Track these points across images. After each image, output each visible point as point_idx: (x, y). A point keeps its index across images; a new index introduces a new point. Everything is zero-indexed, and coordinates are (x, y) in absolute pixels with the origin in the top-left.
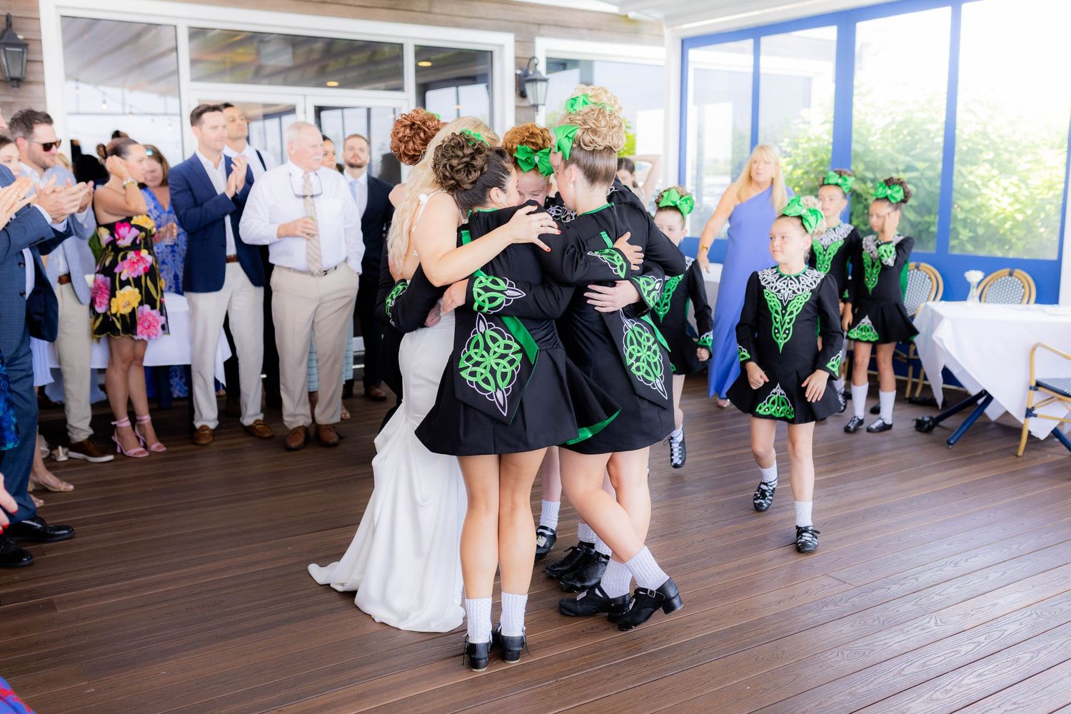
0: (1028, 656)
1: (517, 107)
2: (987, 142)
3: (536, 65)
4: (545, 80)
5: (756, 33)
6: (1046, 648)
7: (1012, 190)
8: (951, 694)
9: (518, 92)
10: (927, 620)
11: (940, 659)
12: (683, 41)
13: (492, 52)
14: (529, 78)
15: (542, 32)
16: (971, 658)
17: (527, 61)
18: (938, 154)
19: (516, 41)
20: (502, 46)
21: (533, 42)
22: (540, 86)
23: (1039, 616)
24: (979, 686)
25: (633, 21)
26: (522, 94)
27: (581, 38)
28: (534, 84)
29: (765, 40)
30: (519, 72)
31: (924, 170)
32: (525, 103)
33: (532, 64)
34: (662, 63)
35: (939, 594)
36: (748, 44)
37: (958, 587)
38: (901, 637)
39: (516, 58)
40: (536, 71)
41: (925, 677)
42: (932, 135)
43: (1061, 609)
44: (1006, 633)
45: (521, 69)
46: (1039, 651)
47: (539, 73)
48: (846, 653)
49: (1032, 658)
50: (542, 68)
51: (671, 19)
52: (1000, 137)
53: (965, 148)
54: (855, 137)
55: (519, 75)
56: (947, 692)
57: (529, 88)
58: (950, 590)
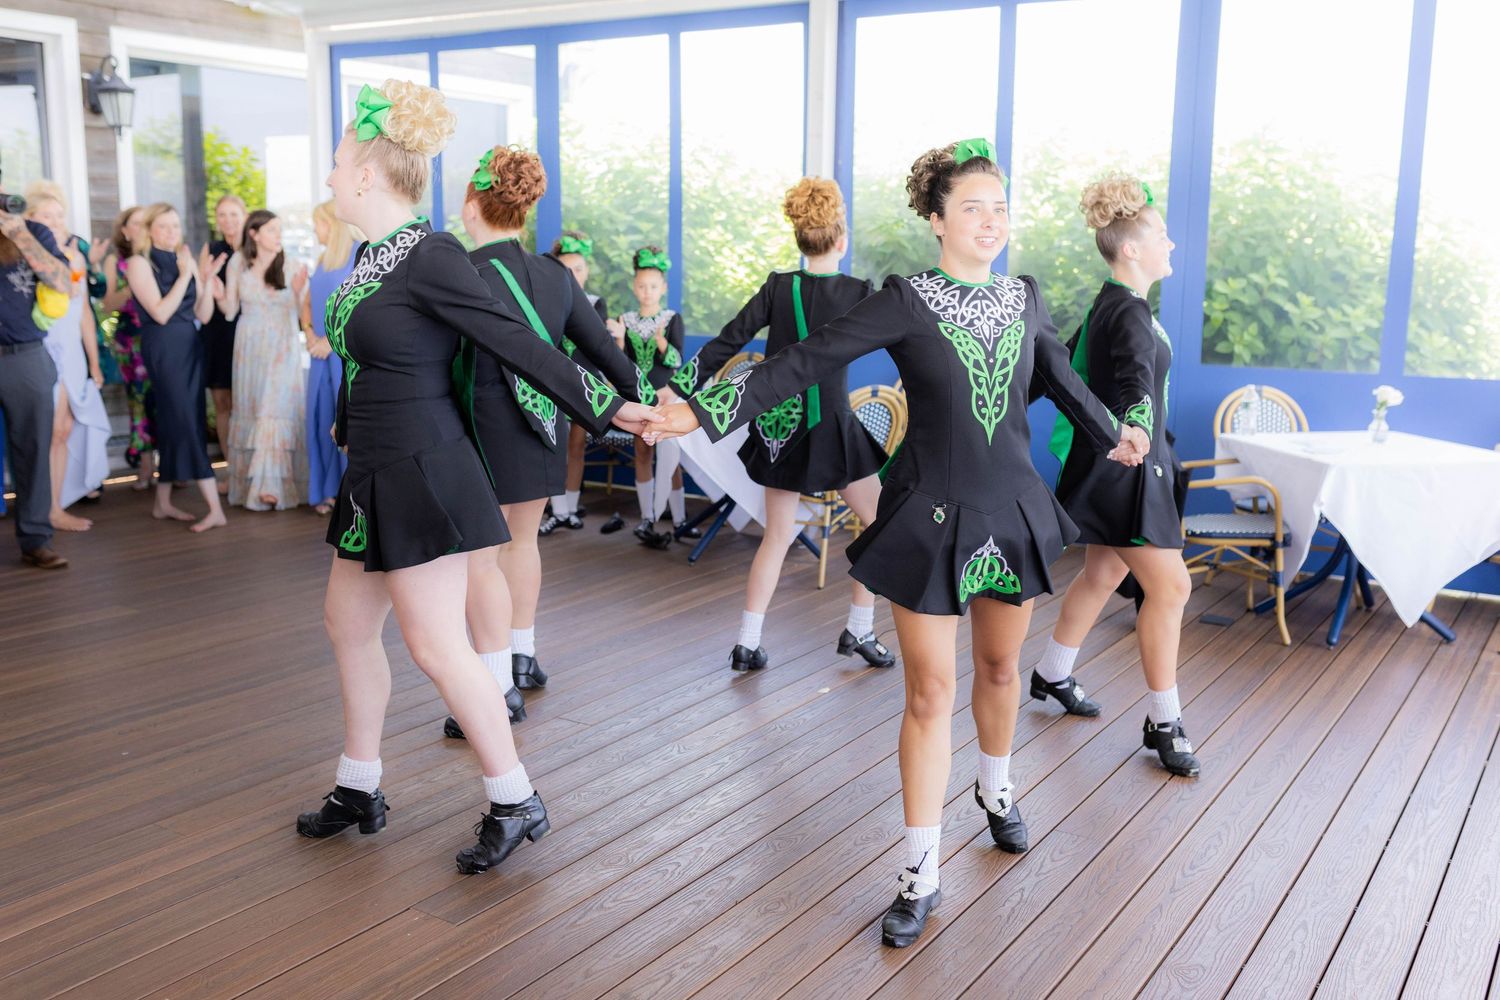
0: (771, 769)
1: (87, 128)
2: (718, 200)
3: (114, 68)
4: (131, 91)
5: (432, 46)
6: (788, 759)
7: (748, 258)
8: (695, 817)
9: (88, 106)
10: (671, 748)
11: (684, 785)
12: (332, 48)
13: (41, 44)
14: (105, 86)
15: (120, 19)
16: (714, 779)
17: (98, 61)
18: (663, 212)
19: (80, 31)
20: (57, 37)
21: (107, 33)
22: (123, 98)
23: (783, 729)
24: (722, 805)
25: (257, 14)
26: (94, 109)
27: (181, 33)
28: (113, 96)
29: (445, 57)
30: (87, 76)
31: (648, 232)
32: (99, 122)
33: (107, 67)
34: (304, 75)
35: (682, 722)
36: (423, 58)
37: (701, 712)
38: (643, 770)
39: (82, 55)
40: (114, 77)
41: (669, 805)
42: (655, 190)
43: (805, 720)
44: (752, 750)
45: (91, 72)
46: (782, 763)
47: (120, 80)
48: (583, 794)
49: (775, 771)
50: (123, 72)
51: (313, 16)
52: (732, 194)
53: (693, 207)
54: (564, 189)
55: (88, 81)
56: (691, 816)
57: (105, 101)
58: (693, 715)
